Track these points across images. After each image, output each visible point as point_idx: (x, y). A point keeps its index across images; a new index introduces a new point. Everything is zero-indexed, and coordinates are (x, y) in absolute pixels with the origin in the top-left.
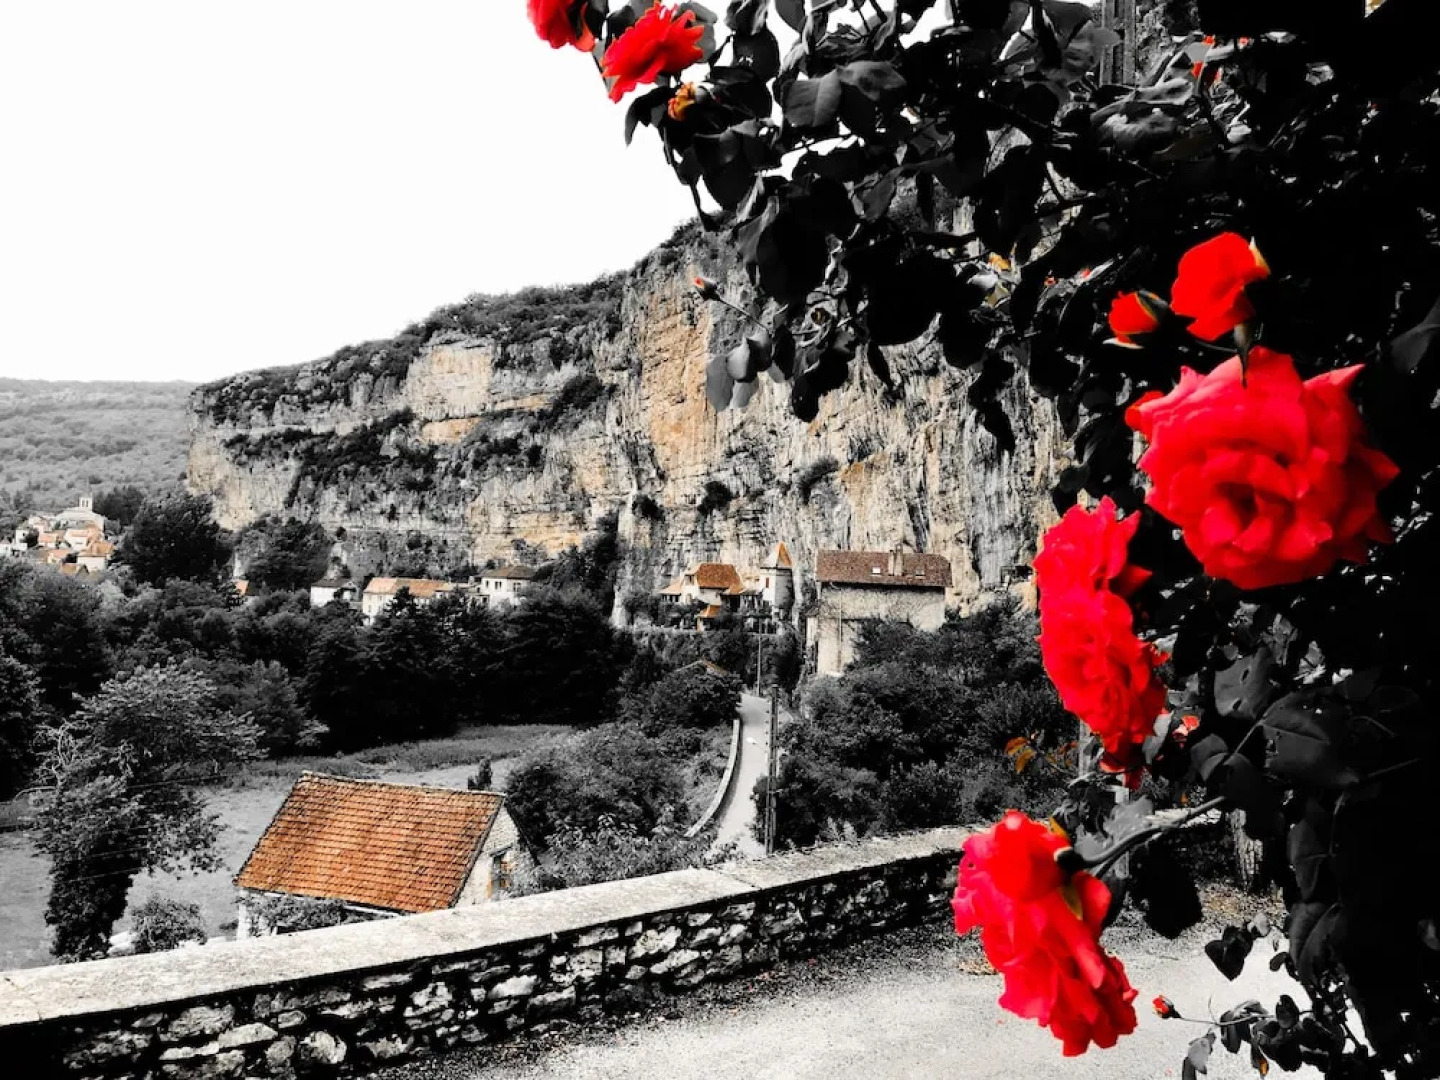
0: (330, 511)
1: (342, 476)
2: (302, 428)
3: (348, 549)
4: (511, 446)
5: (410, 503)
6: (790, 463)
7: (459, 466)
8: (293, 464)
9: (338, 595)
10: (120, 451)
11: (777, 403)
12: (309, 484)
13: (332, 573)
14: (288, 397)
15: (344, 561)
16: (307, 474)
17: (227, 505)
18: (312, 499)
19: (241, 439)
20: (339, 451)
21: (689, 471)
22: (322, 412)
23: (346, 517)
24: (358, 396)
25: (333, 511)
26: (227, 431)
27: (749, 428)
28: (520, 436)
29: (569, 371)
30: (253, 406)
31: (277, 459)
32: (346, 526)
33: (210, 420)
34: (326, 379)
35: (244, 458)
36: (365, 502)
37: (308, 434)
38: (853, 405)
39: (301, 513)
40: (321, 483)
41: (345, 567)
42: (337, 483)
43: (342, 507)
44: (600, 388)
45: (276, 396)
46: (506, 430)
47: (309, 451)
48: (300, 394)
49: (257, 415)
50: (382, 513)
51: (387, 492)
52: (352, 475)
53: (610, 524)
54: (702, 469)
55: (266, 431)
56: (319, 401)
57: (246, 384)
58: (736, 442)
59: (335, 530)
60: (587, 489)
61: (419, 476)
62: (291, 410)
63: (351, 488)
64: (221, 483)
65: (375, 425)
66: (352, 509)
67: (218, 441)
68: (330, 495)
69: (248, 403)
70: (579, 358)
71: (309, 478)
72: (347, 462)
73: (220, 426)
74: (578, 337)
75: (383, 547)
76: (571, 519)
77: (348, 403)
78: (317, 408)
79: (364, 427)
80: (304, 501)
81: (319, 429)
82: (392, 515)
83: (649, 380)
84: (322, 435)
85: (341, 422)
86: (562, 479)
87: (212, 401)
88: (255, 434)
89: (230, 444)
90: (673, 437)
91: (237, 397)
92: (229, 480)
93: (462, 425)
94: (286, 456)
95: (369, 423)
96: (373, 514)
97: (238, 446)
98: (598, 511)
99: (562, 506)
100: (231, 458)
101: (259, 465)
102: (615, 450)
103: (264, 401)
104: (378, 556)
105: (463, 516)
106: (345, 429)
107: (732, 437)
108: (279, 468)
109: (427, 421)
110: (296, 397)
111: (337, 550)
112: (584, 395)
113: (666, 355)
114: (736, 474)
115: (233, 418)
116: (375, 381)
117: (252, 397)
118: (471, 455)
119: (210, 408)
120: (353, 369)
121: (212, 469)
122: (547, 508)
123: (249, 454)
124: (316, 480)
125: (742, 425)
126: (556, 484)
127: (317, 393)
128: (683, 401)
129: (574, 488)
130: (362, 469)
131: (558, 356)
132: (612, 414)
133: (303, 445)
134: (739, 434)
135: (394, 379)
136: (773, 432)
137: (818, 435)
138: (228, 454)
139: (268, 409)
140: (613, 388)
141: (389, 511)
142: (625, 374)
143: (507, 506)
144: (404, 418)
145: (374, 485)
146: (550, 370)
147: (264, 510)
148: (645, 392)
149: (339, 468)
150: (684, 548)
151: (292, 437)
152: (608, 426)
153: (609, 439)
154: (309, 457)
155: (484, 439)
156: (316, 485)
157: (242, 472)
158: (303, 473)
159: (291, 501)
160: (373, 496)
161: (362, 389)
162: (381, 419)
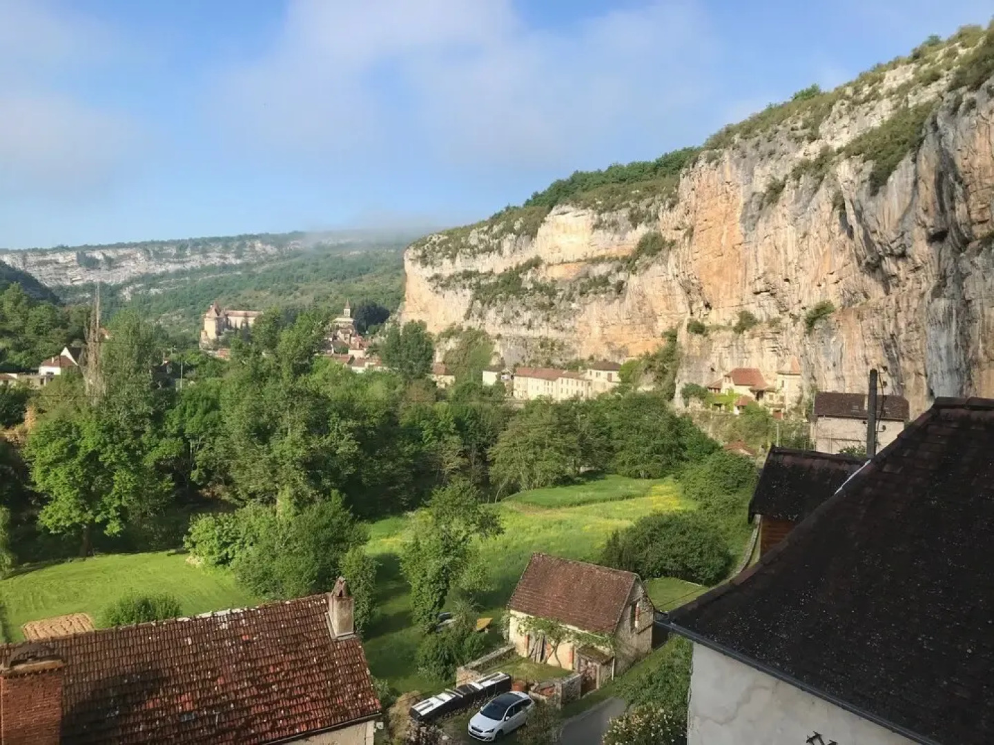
0: (492, 323)
1: (498, 301)
2: (473, 269)
3: (503, 345)
4: (604, 281)
5: (540, 319)
6: (800, 302)
7: (571, 295)
8: (469, 293)
9: (499, 377)
11: (790, 260)
12: (478, 304)
13: (494, 362)
14: (464, 250)
15: (501, 353)
16: (477, 299)
18: (481, 315)
19: (437, 277)
20: (496, 284)
21: (727, 303)
22: (484, 259)
23: (502, 327)
24: (507, 246)
25: (494, 324)
26: (429, 272)
27: (770, 277)
28: (609, 274)
29: (642, 230)
30: (444, 256)
31: (459, 290)
32: (502, 332)
33: (419, 265)
34: (486, 237)
35: (440, 289)
36: (513, 317)
37: (476, 273)
38: (844, 268)
39: (474, 323)
40: (486, 305)
41: (502, 359)
42: (495, 305)
43: (500, 320)
44: (664, 242)
45: (457, 249)
46: (601, 270)
47: (478, 283)
48: (472, 248)
49: (446, 262)
50: (524, 324)
51: (526, 311)
52: (505, 300)
53: (672, 336)
54: (736, 302)
55: (452, 271)
56: (483, 252)
57: (438, 242)
58: (760, 286)
59: (495, 335)
60: (655, 310)
61: (546, 300)
62: (466, 258)
63: (504, 309)
64: (426, 305)
65: (517, 267)
66: (506, 322)
67: (424, 278)
68: (491, 314)
69: (440, 254)
70: (650, 221)
71: (478, 301)
72: (501, 293)
73: (425, 269)
74: (648, 206)
75: (525, 346)
76: (644, 330)
77: (501, 253)
78: (481, 256)
79: (511, 268)
80: (476, 316)
81: (483, 270)
82: (530, 326)
83: (698, 240)
84: (485, 274)
85: (494, 264)
86: (638, 303)
87: (420, 253)
88: (446, 273)
89: (430, 280)
90: (715, 280)
91: (434, 249)
92: (431, 303)
93: (573, 267)
94: (464, 287)
95: (514, 266)
96: (518, 325)
97: (435, 281)
98: (662, 326)
99: (638, 321)
100: (431, 289)
101: (449, 293)
102: (675, 284)
103: (450, 252)
104: (523, 352)
105: (573, 327)
106: (499, 270)
107: (757, 281)
108: (460, 295)
109: (550, 265)
110: (468, 250)
111: (497, 348)
112: (653, 247)
113: (710, 224)
114: (760, 306)
115: (432, 263)
116: (516, 239)
117: (443, 250)
118: (578, 288)
119: (418, 257)
120: (503, 230)
121: (421, 296)
122: (628, 322)
123: (442, 286)
124: (483, 303)
125: (765, 273)
126: (633, 306)
127: (481, 247)
128: (722, 255)
129: (646, 309)
130: (511, 296)
131: (635, 220)
132: (672, 260)
133: (474, 281)
134: (762, 280)
135: (528, 237)
136: (787, 280)
137: (820, 285)
138: (428, 286)
139: (453, 257)
140: (673, 243)
141: (528, 323)
142: (681, 233)
143: (602, 321)
144: (535, 263)
145: (518, 307)
146: (630, 229)
147: (451, 321)
148: (695, 248)
149: (497, 297)
150: (724, 355)
151: (468, 275)
152: (670, 269)
153: (670, 277)
154: (478, 288)
155: (587, 276)
156: (483, 305)
157: (438, 297)
158: (476, 298)
159: (468, 316)
160: (517, 314)
161: (509, 244)
162: (521, 264)
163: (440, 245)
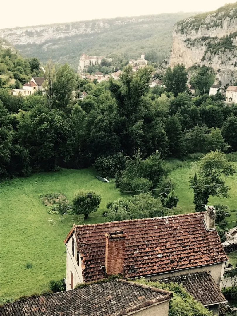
0: (216, 63)
1: (220, 52)
2: (207, 36)
3: (221, 75)
8: (204, 48)
9: (218, 91)
10: (148, 37)
12: (209, 54)
13: (216, 83)
14: (203, 26)
15: (220, 79)
16: (209, 51)
17: (184, 60)
18: (210, 59)
19: (188, 40)
20: (219, 44)
22: (213, 30)
23: (221, 65)
24: (225, 25)
25: (217, 64)
26: (184, 37)
30: (192, 29)
31: (199, 46)
32: (221, 68)
33: (179, 34)
34: (215, 19)
35: (189, 46)
36: (227, 61)
37: (209, 38)
39: (206, 63)
40: (213, 54)
41: (220, 81)
42: (218, 55)
43: (220, 62)
45: (199, 25)
47: (209, 43)
48: (206, 24)
49: (193, 32)
50: (232, 64)
51: (234, 57)
52: (223, 52)
55: (196, 37)
56: (213, 26)
57: (190, 22)
59: (217, 70)
62: (204, 30)
63: (223, 56)
64: (182, 54)
65: (231, 35)
66: (223, 63)
67: (182, 40)
68: (216, 59)
69: (191, 28)
71: (209, 52)
72: (221, 48)
73: (182, 36)
75: (232, 75)
77: (222, 27)
78: (211, 29)
79: (227, 36)
80: (207, 59)
81: (212, 36)
82: (236, 65)
84: (213, 38)
85: (220, 33)
87: (180, 28)
88: (193, 38)
89: (185, 41)
91: (187, 26)
92: (185, 53)
94: (202, 45)
95: (229, 34)
96: (229, 65)
97: (187, 42)
100: (185, 46)
101: (194, 48)
103: (196, 27)
104: (231, 78)
106: (220, 36)
108: (200, 49)
110: (205, 26)
111: (218, 76)
115: (186, 33)
116: (231, 20)
117: (192, 26)
119: (179, 30)
120: (224, 15)
121: (180, 49)
123: (191, 44)
124: (211, 53)
127: (212, 24)
130: (226, 50)
133: (207, 41)
138: (185, 44)
139: (197, 30)
141: (234, 64)
145: (230, 55)
147: (195, 62)
149: (219, 50)
151: (204, 39)
154: (209, 45)
156: (211, 54)
157: (189, 50)
158: (207, 51)
159: (203, 59)
160: (229, 59)
161: (226, 22)
162: (232, 33)
163: (191, 24)
